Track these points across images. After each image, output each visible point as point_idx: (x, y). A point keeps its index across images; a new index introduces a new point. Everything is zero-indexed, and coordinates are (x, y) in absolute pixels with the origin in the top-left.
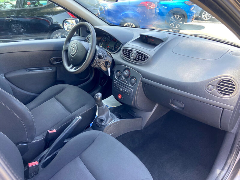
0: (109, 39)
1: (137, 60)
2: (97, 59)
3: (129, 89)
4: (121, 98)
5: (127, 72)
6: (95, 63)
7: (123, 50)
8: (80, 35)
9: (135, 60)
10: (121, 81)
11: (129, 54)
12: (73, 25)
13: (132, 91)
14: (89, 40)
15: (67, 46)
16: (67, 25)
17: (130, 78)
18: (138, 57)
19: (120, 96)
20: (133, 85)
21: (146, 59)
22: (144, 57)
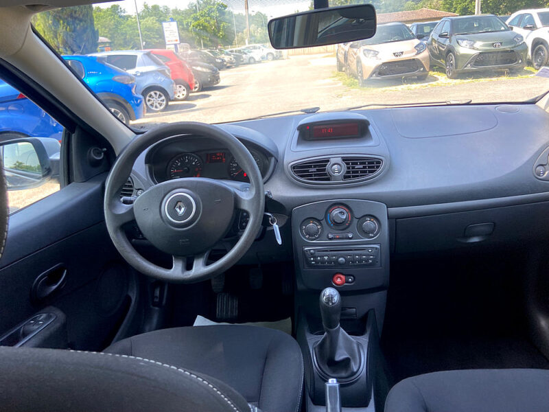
1: (354, 177)
3: (368, 248)
4: (347, 282)
8: (70, 181)
9: (349, 177)
10: (331, 239)
11: (324, 170)
13: (376, 248)
17: (355, 221)
18: (353, 168)
19: (339, 280)
20: (371, 235)
21: (378, 167)
22: (369, 163)
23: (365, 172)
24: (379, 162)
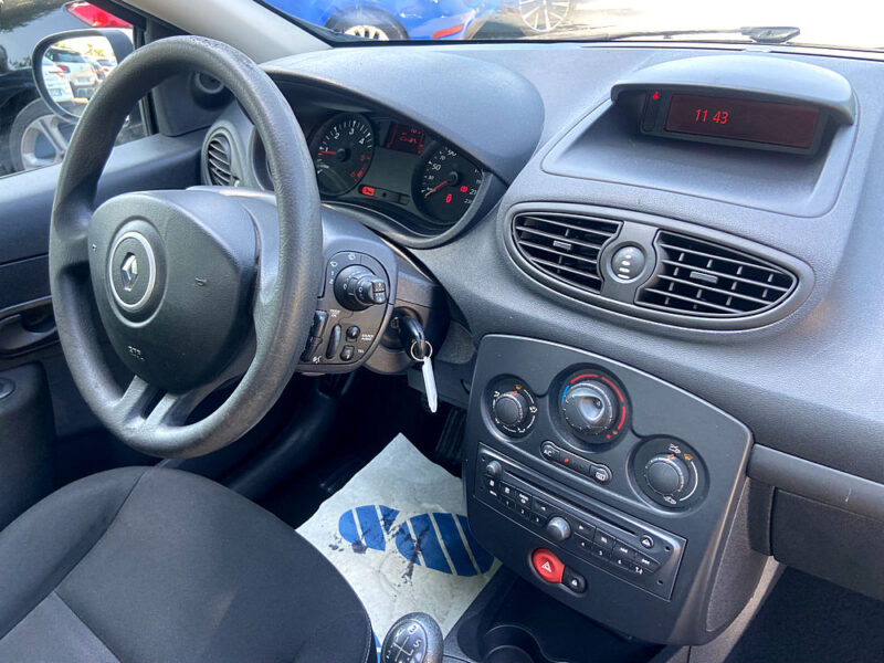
0: (359, 135)
1: (675, 303)
2: (335, 313)
3: (641, 534)
4: (566, 584)
5: (594, 401)
6: (323, 346)
7: (521, 219)
8: (155, 130)
9: (659, 300)
10: (550, 459)
11: (593, 254)
12: (102, 68)
13: (669, 547)
14: (224, 156)
15: (82, 236)
16: (66, 70)
17: (630, 440)
18: (685, 274)
19: (546, 567)
20: (668, 499)
21: (773, 296)
22: (748, 273)
23: (721, 299)
24: (785, 279)
